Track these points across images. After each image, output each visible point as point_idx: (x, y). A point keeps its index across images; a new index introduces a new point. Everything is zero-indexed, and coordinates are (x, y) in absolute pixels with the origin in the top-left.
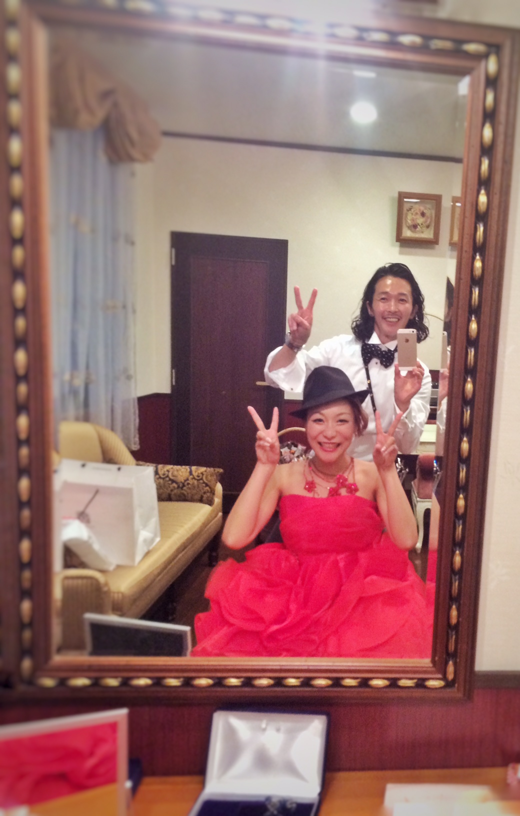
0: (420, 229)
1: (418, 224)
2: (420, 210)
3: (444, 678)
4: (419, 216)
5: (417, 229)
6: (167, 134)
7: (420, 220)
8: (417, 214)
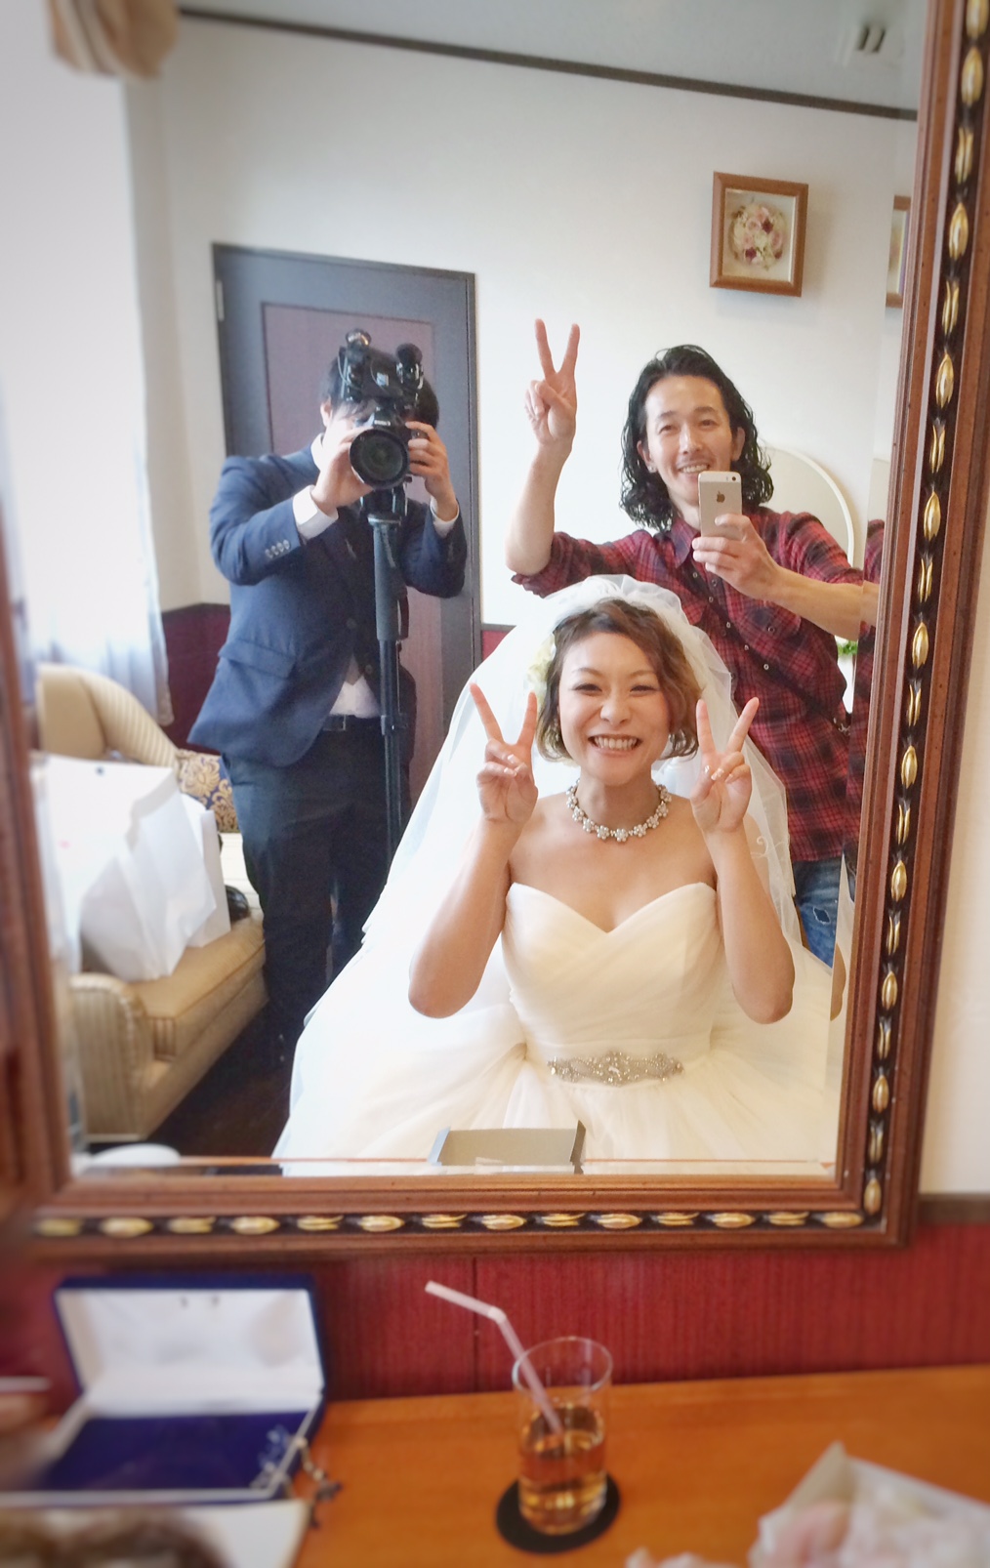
0: (762, 259)
1: (758, 249)
2: (760, 216)
3: (862, 1209)
4: (759, 231)
5: (755, 260)
6: (188, 13)
7: (762, 240)
8: (754, 225)
